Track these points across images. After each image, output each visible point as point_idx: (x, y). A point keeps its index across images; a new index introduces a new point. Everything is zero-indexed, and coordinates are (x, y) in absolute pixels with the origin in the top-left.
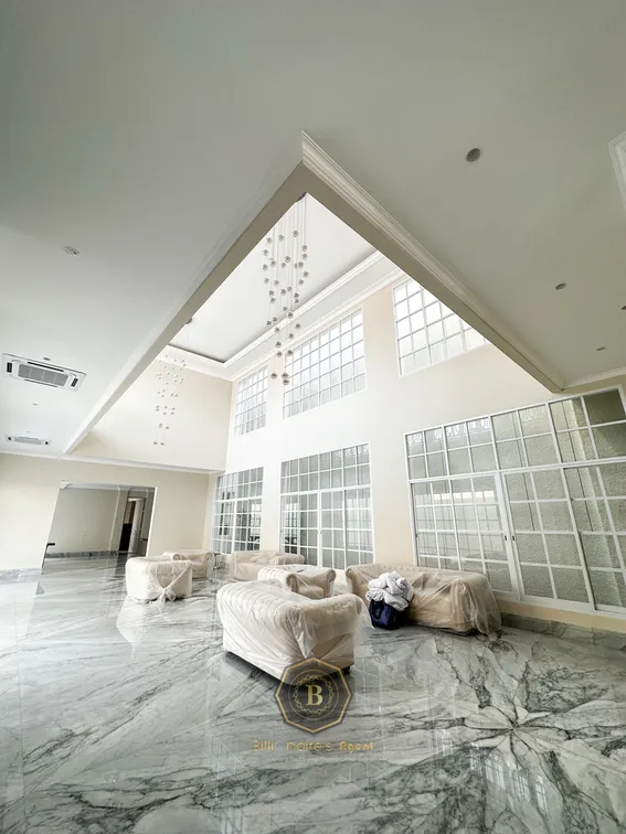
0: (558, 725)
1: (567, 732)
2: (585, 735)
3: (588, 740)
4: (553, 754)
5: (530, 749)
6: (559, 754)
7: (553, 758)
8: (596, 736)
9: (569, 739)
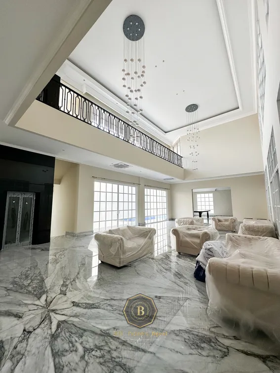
0: (38, 331)
1: (30, 332)
2: (21, 342)
3: (16, 340)
4: (20, 317)
5: (30, 310)
6: (18, 320)
7: (18, 316)
8: (15, 348)
9: (24, 330)
